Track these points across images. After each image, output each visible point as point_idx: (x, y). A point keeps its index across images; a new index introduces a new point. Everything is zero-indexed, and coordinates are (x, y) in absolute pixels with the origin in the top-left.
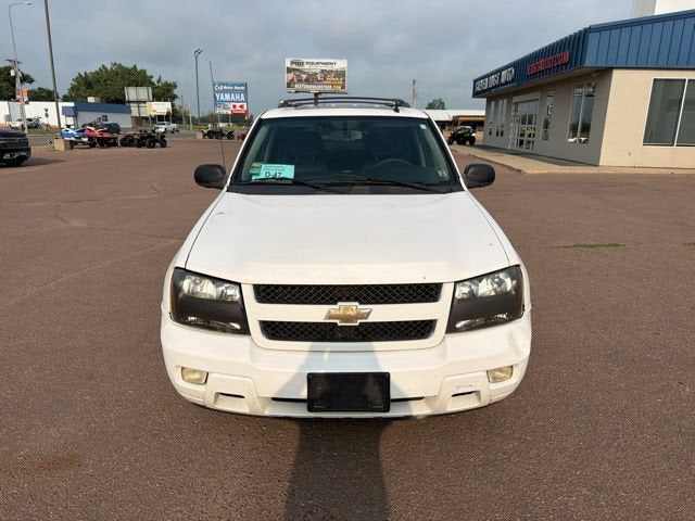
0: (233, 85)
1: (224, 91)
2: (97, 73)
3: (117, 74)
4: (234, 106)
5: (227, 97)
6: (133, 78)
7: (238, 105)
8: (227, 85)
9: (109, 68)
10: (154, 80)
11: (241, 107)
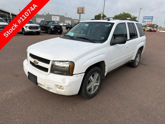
0: (149, 17)
1: (146, 19)
2: (119, 15)
3: (123, 15)
4: (148, 23)
5: (147, 20)
6: (127, 16)
7: (149, 22)
8: (147, 17)
9: (122, 14)
10: (132, 16)
11: (150, 23)
